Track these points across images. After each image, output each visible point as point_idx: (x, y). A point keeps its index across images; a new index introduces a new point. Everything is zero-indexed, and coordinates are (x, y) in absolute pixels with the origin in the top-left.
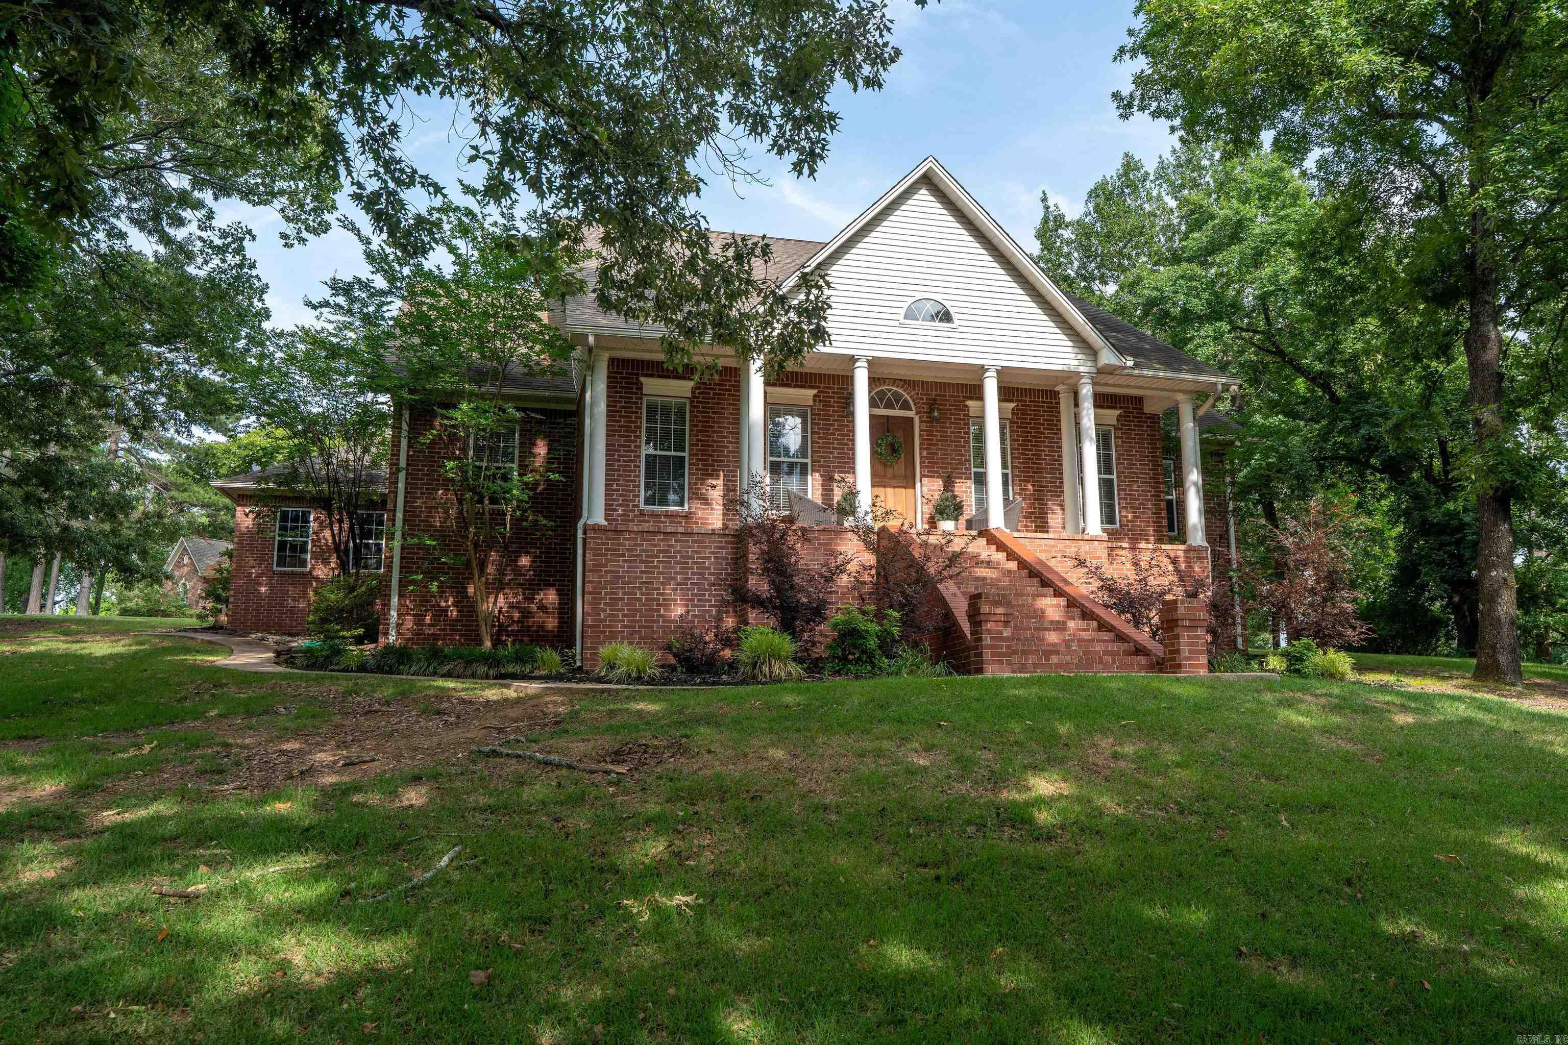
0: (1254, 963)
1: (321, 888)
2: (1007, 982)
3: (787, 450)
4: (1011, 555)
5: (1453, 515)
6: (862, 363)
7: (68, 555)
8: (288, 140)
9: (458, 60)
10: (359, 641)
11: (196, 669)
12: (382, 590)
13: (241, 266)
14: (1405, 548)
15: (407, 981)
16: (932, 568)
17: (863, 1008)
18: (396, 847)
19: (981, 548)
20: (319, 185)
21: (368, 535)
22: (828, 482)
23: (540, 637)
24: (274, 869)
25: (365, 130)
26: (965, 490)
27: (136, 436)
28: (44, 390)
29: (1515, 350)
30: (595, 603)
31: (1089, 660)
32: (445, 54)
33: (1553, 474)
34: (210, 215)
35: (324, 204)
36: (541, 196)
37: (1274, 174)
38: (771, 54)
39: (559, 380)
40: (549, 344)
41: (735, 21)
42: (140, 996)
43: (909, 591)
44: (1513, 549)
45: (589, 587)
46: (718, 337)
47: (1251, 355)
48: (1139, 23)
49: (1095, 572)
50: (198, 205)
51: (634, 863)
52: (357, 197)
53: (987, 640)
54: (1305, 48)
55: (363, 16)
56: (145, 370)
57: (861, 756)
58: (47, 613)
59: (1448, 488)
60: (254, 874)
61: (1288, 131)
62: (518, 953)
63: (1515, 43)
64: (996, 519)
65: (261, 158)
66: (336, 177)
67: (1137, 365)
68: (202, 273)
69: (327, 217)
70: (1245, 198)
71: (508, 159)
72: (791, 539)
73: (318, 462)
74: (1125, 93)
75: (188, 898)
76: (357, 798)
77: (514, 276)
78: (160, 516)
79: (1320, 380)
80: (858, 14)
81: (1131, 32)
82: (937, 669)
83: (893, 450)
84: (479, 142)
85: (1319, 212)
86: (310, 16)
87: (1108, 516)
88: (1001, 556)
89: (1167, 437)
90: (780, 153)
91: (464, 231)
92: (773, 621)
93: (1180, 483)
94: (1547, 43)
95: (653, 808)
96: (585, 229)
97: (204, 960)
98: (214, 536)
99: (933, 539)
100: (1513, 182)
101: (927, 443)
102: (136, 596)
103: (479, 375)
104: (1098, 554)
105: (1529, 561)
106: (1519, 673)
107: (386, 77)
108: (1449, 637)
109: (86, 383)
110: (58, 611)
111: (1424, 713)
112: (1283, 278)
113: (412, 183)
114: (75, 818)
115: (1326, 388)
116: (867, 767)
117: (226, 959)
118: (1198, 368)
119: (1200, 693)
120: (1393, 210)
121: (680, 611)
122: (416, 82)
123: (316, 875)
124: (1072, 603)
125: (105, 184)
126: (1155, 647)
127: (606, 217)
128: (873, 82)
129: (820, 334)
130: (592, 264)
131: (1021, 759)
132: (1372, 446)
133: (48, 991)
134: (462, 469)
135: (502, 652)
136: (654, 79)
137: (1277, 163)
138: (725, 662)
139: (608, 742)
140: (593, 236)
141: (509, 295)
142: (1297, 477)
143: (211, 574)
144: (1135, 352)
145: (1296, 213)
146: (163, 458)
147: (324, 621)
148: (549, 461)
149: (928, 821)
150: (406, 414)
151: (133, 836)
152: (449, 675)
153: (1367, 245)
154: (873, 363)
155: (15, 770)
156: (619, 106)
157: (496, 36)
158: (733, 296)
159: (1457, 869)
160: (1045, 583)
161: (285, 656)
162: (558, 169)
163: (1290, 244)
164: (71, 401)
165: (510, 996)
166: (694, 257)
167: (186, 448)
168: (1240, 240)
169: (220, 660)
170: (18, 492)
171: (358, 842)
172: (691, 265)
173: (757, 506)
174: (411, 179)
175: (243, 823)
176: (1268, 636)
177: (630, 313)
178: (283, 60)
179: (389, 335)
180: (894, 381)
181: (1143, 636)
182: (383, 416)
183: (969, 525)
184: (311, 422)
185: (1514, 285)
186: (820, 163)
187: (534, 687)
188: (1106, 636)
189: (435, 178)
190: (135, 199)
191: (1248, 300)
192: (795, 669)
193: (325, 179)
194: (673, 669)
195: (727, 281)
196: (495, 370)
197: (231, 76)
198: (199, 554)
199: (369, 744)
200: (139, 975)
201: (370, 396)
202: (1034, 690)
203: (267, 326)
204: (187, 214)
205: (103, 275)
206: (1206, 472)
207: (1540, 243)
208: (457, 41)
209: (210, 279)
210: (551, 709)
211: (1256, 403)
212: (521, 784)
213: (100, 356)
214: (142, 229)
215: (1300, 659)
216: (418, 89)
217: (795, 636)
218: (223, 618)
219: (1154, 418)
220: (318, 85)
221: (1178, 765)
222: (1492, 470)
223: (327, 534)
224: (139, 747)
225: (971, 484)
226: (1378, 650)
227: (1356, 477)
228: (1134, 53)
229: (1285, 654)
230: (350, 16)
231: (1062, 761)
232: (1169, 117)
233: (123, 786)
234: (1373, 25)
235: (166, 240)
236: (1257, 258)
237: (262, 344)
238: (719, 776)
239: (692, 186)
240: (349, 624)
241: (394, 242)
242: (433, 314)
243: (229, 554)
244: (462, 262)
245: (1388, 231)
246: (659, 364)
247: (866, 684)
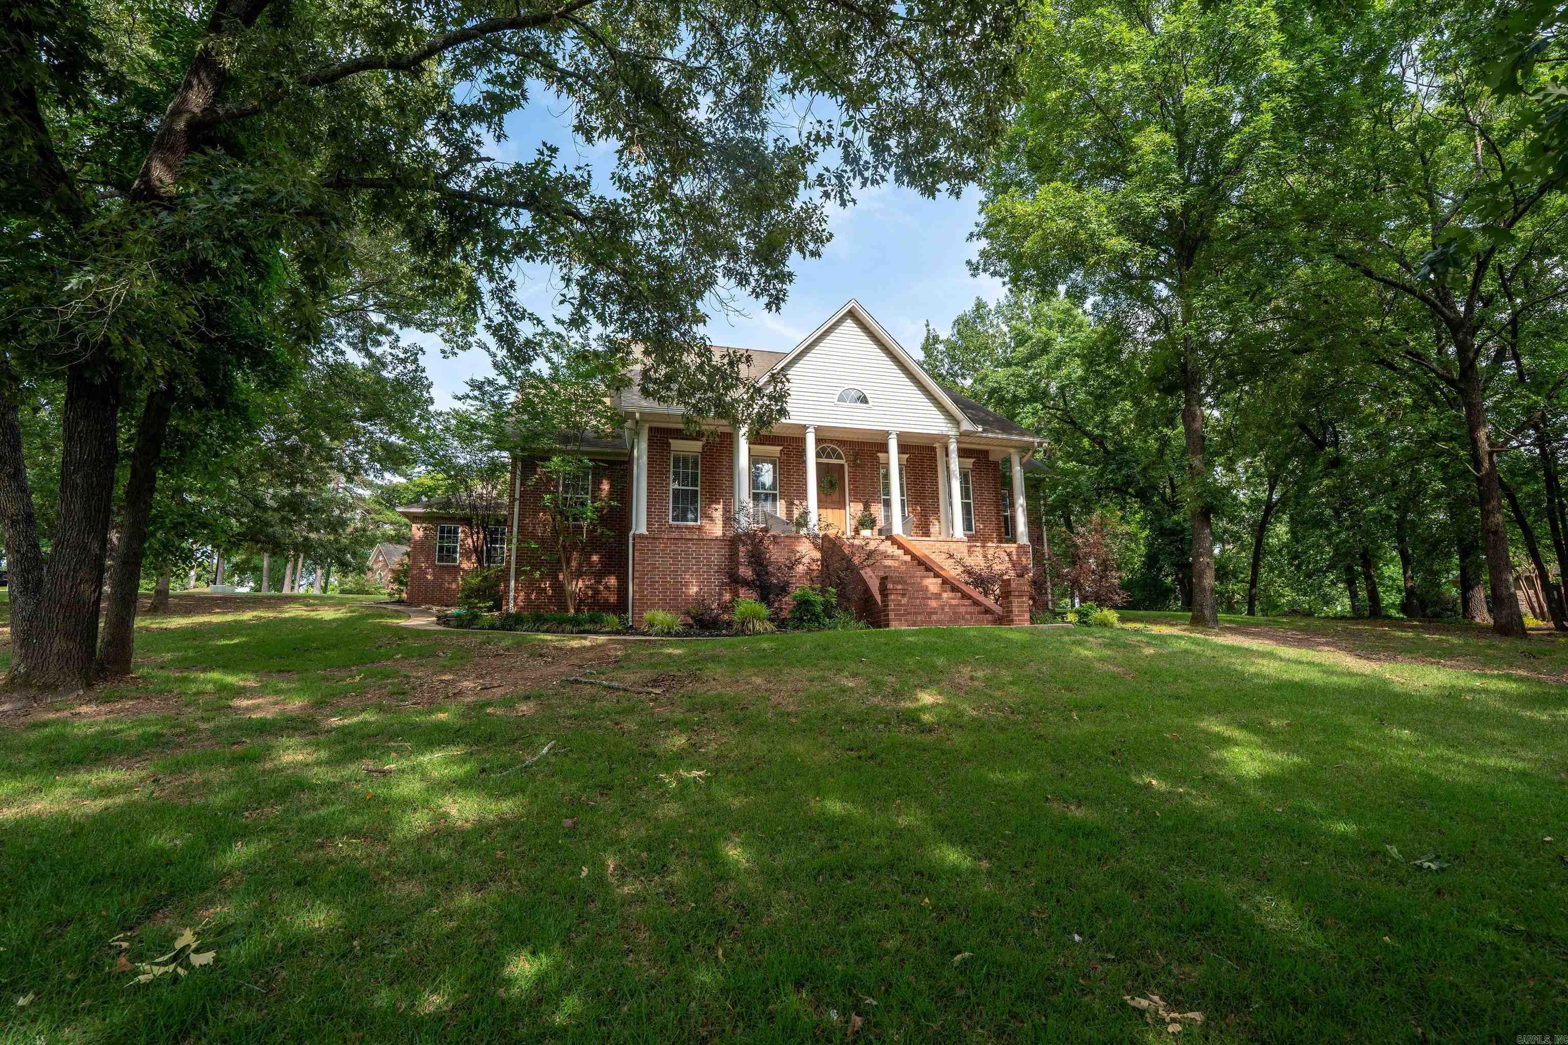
0: (1055, 805)
1: (467, 767)
2: (903, 821)
3: (763, 485)
4: (907, 552)
5: (1178, 523)
6: (811, 430)
7: (307, 556)
8: (446, 292)
9: (554, 241)
10: (490, 609)
11: (388, 627)
12: (504, 575)
13: (416, 371)
14: (1150, 545)
15: (523, 825)
16: (856, 561)
17: (812, 840)
18: (514, 741)
19: (887, 547)
20: (465, 320)
21: (494, 541)
22: (790, 505)
23: (607, 607)
24: (438, 755)
25: (494, 285)
26: (877, 510)
27: (350, 480)
28: (294, 451)
29: (1212, 422)
30: (640, 585)
31: (956, 617)
32: (545, 237)
33: (1235, 498)
34: (397, 339)
35: (468, 331)
36: (605, 324)
37: (1067, 312)
38: (752, 235)
39: (617, 441)
40: (610, 419)
41: (729, 215)
42: (355, 833)
43: (842, 575)
44: (1213, 544)
45: (637, 574)
46: (719, 415)
47: (1055, 424)
48: (982, 219)
49: (960, 562)
50: (389, 333)
51: (666, 751)
52: (488, 327)
53: (892, 606)
54: (1083, 236)
55: (494, 214)
56: (356, 438)
57: (811, 681)
58: (295, 592)
59: (1174, 507)
60: (425, 758)
61: (1074, 286)
62: (592, 808)
63: (1205, 237)
64: (897, 529)
65: (429, 303)
66: (475, 314)
67: (984, 431)
68: (391, 376)
69: (471, 339)
70: (1050, 326)
71: (584, 302)
72: (766, 542)
73: (464, 495)
74: (974, 261)
75: (384, 773)
76: (489, 710)
77: (589, 375)
78: (364, 530)
79: (1098, 440)
80: (806, 211)
81: (977, 225)
82: (861, 624)
83: (832, 485)
84: (565, 291)
85: (1095, 336)
86: (461, 215)
87: (968, 526)
88: (900, 552)
89: (1004, 476)
90: (757, 297)
91: (557, 348)
92: (754, 595)
93: (1012, 505)
94: (1223, 238)
95: (678, 716)
96: (633, 346)
97: (396, 812)
98: (399, 543)
99: (857, 542)
100: (1208, 318)
101: (853, 480)
102: (351, 580)
103: (565, 439)
104: (961, 550)
105: (1223, 551)
106: (1216, 621)
107: (508, 252)
108: (1176, 599)
109: (319, 447)
110: (302, 591)
111: (1161, 646)
112: (1074, 376)
113: (523, 318)
114: (314, 722)
115: (1101, 444)
116: (815, 688)
117: (409, 811)
118: (1022, 433)
119: (1026, 637)
120: (1138, 336)
121: (695, 589)
122: (527, 254)
123: (463, 760)
124: (945, 581)
125: (333, 321)
126: (997, 609)
127: (646, 338)
128: (815, 254)
129: (783, 412)
130: (638, 367)
131: (913, 681)
132: (1129, 481)
133: (301, 830)
134: (554, 500)
135: (581, 616)
136: (678, 251)
137: (1068, 305)
138: (724, 622)
139: (649, 674)
140: (638, 350)
141: (585, 388)
142: (1084, 500)
143: (397, 567)
144: (983, 422)
145: (1082, 336)
146: (367, 493)
147: (468, 597)
148: (611, 492)
149: (854, 721)
150: (519, 465)
151: (350, 733)
152: (547, 631)
153: (1124, 356)
154: (818, 429)
155: (277, 692)
156: (655, 269)
157: (578, 226)
158: (728, 388)
159: (1178, 742)
160: (928, 569)
161: (443, 620)
162: (616, 308)
163: (1077, 355)
164: (309, 458)
165: (588, 835)
166: (703, 363)
167: (380, 487)
168: (1047, 353)
169: (403, 622)
170: (277, 516)
171: (491, 738)
172: (700, 368)
173: (744, 521)
174: (523, 315)
175: (418, 726)
176: (1068, 600)
177: (662, 399)
178: (443, 242)
179: (508, 414)
180: (832, 441)
181: (990, 602)
182: (504, 465)
183: (880, 532)
184: (460, 469)
185: (1209, 382)
186: (782, 304)
187: (602, 639)
188: (967, 602)
189: (538, 314)
190: (350, 330)
191: (1053, 389)
192: (770, 626)
193: (468, 315)
194: (691, 626)
195: (724, 378)
196: (576, 436)
197: (410, 252)
198: (389, 554)
199: (497, 676)
200: (355, 821)
201: (496, 453)
202: (921, 637)
203: (431, 408)
204: (382, 338)
205: (331, 378)
206: (1028, 497)
207: (1224, 357)
208: (553, 229)
209: (396, 379)
210: (613, 653)
211: (1059, 454)
212: (594, 701)
213: (328, 430)
214: (355, 348)
215: (1086, 615)
216: (527, 259)
217: (769, 605)
218: (404, 596)
219: (996, 464)
220: (465, 258)
221: (1011, 683)
222: (1199, 495)
223: (470, 541)
224: (353, 677)
225: (881, 506)
226: (1134, 608)
227: (1120, 500)
228: (979, 236)
229: (1078, 612)
230: (486, 214)
231: (938, 682)
232: (1001, 276)
233: (344, 702)
234: (1122, 223)
235: (369, 355)
236: (1058, 364)
237: (428, 420)
238: (720, 695)
239: (701, 319)
240: (484, 599)
241: (512, 356)
242: (536, 400)
243: (408, 554)
244: (555, 367)
245: (1135, 347)
246: (679, 431)
247: (816, 635)
